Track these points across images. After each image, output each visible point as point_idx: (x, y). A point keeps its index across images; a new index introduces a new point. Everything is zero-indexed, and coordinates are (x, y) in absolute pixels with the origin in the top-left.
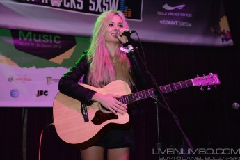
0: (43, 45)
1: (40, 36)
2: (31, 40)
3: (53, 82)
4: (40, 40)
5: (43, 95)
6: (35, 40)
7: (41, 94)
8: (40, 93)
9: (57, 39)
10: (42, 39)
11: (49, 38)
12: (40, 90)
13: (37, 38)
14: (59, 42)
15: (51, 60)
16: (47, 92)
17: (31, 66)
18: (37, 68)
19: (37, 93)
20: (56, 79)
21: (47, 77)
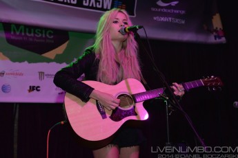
0: (35, 40)
1: (32, 30)
2: (23, 34)
3: (45, 77)
4: (32, 35)
5: (35, 91)
6: (28, 34)
7: (33, 90)
8: (32, 89)
9: (50, 34)
10: (35, 33)
11: (42, 33)
12: (32, 85)
13: (30, 32)
14: (52, 37)
15: (43, 55)
16: (39, 87)
18: (29, 62)
19: (29, 89)
20: (48, 75)
21: (40, 73)
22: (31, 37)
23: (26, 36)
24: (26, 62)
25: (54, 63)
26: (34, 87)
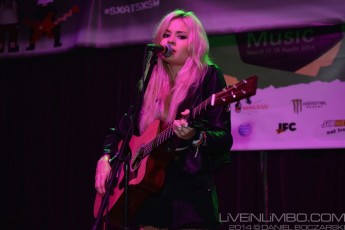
0: (284, 50)
1: (280, 35)
2: (265, 44)
4: (279, 42)
5: (288, 131)
6: (272, 43)
7: (285, 129)
8: (283, 127)
10: (283, 39)
12: (283, 122)
13: (275, 40)
14: (312, 39)
15: (298, 72)
16: (294, 124)
17: (268, 86)
19: (277, 128)
20: (309, 103)
21: (294, 101)
22: (277, 46)
23: (269, 46)
24: (272, 87)
25: (318, 82)
26: (285, 124)
